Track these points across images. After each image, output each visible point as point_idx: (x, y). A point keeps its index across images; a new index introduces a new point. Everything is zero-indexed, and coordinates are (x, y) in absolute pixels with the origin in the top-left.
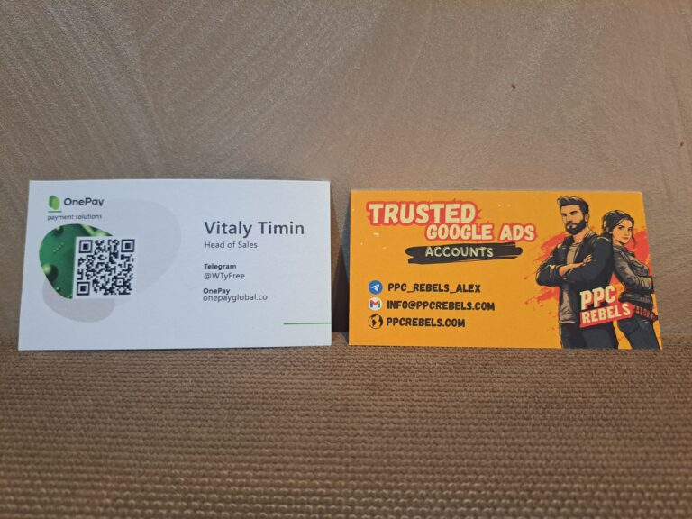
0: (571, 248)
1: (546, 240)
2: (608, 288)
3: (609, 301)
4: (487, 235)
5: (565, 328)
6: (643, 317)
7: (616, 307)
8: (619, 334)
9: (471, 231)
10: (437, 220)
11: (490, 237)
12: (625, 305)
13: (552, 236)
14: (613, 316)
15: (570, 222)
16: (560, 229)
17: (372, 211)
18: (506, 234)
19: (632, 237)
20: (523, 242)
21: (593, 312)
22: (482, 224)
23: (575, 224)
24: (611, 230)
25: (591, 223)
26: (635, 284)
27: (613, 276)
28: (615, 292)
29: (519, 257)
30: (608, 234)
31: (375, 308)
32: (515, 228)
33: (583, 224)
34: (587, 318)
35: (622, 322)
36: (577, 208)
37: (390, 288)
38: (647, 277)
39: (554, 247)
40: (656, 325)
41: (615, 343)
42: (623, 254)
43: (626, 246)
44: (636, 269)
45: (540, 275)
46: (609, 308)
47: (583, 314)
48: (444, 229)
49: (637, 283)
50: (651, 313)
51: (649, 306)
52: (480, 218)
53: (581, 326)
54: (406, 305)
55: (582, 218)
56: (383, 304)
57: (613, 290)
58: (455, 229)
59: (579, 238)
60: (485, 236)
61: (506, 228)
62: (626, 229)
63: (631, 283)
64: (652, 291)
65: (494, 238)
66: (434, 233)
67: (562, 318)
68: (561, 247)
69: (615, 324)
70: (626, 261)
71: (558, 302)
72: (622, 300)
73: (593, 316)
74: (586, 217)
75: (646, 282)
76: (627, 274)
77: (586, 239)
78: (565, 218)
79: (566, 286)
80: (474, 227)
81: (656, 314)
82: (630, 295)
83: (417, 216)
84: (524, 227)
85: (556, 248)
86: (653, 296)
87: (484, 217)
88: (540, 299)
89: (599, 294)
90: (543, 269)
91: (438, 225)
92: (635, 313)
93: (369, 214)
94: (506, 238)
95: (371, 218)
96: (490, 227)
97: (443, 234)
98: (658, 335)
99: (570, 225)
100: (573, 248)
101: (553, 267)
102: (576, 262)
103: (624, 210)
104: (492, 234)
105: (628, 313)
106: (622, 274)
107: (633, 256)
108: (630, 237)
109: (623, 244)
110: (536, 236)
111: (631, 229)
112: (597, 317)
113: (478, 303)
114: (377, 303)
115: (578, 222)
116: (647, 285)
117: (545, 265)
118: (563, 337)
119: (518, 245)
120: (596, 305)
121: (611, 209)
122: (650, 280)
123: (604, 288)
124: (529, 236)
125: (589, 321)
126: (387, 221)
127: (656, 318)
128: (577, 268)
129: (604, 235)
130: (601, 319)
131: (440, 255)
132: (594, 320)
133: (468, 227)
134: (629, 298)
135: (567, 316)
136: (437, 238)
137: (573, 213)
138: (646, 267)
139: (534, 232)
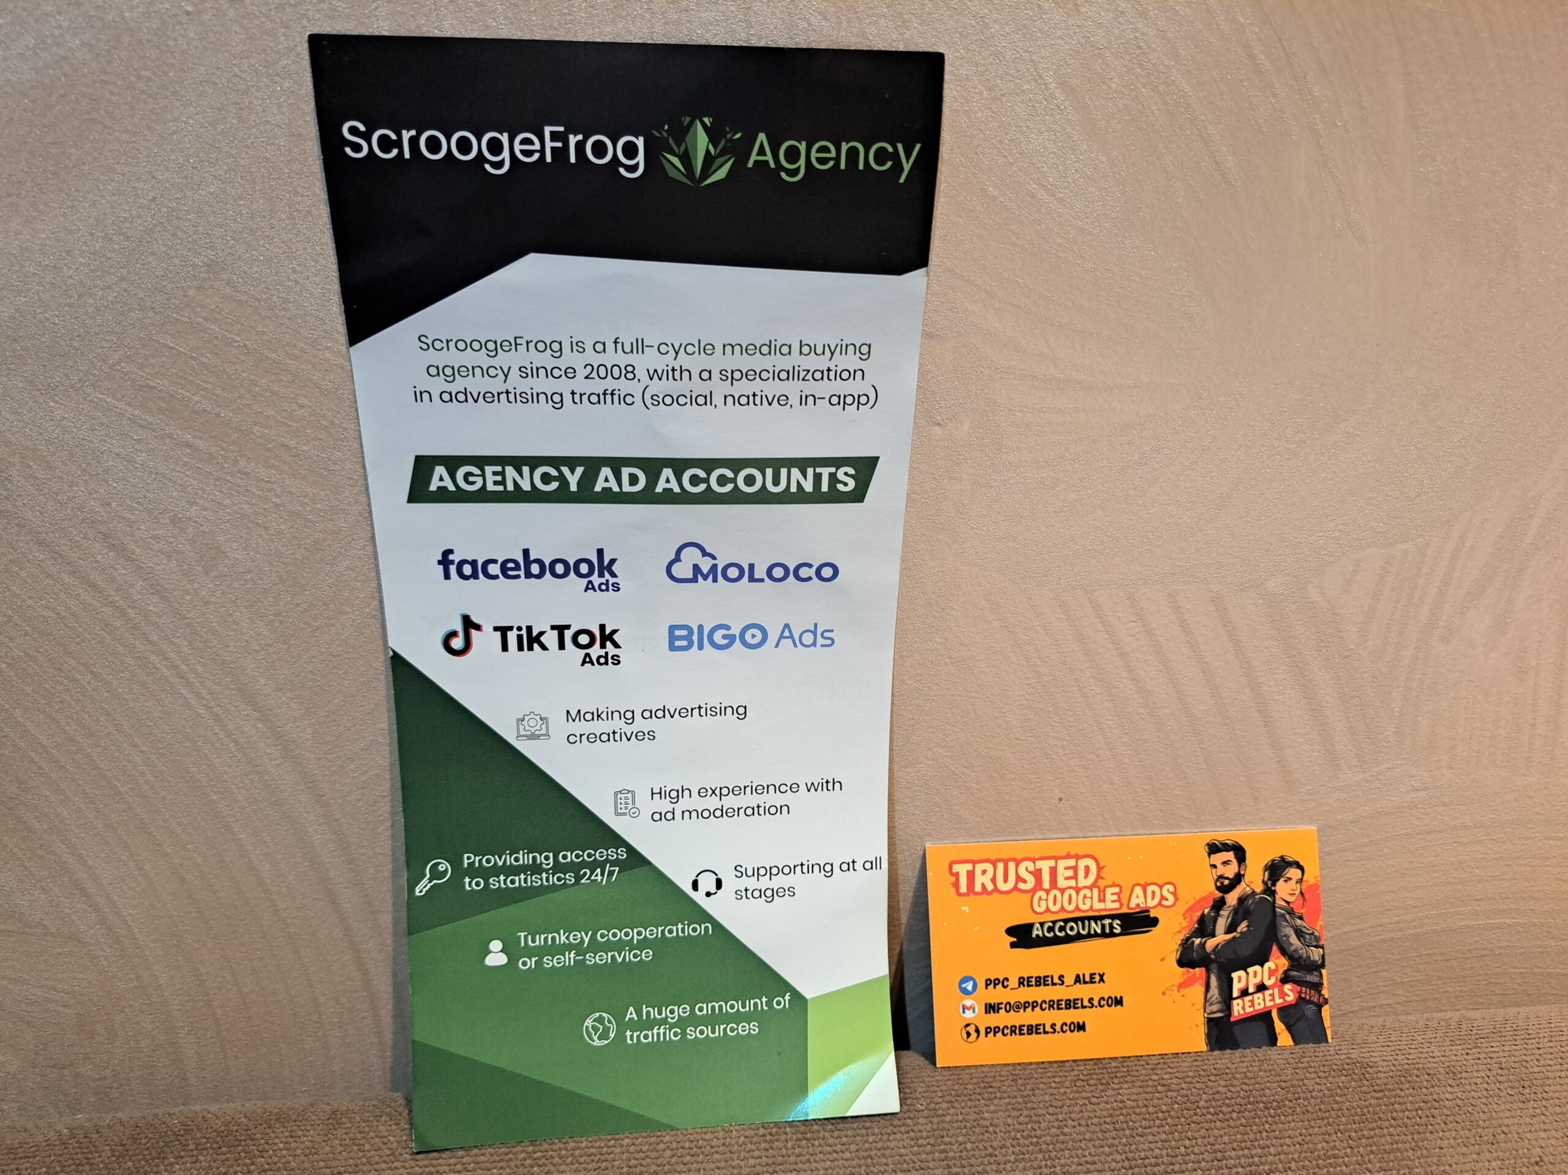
0: (1222, 912)
1: (1191, 903)
2: (1267, 965)
3: (1267, 983)
4: (1113, 901)
5: (1212, 1024)
6: (1310, 1002)
7: (1276, 990)
8: (1279, 1026)
9: (1091, 898)
10: (1046, 885)
11: (1117, 905)
12: (1288, 987)
13: (1197, 898)
14: (1272, 1003)
15: (1221, 877)
16: (1208, 888)
17: (957, 875)
18: (1137, 901)
19: (1301, 893)
20: (1159, 907)
21: (1247, 999)
22: (1105, 887)
23: (1227, 878)
24: (1274, 885)
25: (1247, 878)
26: (1301, 957)
27: (1275, 948)
28: (1276, 970)
29: (1155, 930)
30: (1270, 891)
31: (969, 1014)
32: (1150, 889)
33: (1238, 878)
34: (1239, 1008)
35: (1283, 1010)
36: (1230, 855)
37: (987, 985)
38: (1316, 947)
39: (1199, 914)
40: (1326, 1011)
41: (1273, 1040)
42: (1288, 917)
43: (1291, 905)
44: (1304, 938)
45: (1181, 955)
46: (1267, 993)
47: (1235, 1002)
48: (1055, 897)
49: (1305, 955)
50: (1320, 995)
51: (1317, 986)
52: (1103, 878)
53: (1232, 1020)
54: (1010, 1007)
55: (1236, 870)
56: (980, 1009)
57: (1273, 967)
58: (1070, 896)
59: (1232, 898)
60: (1110, 905)
61: (1138, 890)
62: (1293, 882)
63: (1296, 956)
64: (1323, 965)
65: (1121, 905)
66: (1043, 903)
67: (1208, 1011)
68: (1209, 912)
69: (1274, 1014)
70: (1293, 927)
71: (1203, 989)
72: (1284, 980)
73: (1248, 1004)
74: (1243, 867)
75: (1315, 954)
76: (1292, 944)
77: (1241, 900)
78: (1214, 870)
79: (1214, 967)
80: (1095, 890)
81: (1326, 997)
82: (1295, 973)
83: (1019, 879)
84: (1161, 887)
85: (1203, 915)
86: (1324, 972)
87: (1109, 876)
88: (1181, 986)
89: (1256, 974)
90: (1186, 945)
91: (1048, 892)
92: (1300, 997)
93: (953, 879)
94: (1138, 905)
95: (956, 885)
96: (1117, 890)
97: (1055, 903)
98: (1327, 1023)
99: (1221, 880)
100: (1225, 912)
101: (1197, 941)
102: (1227, 932)
103: (1292, 856)
104: (1119, 900)
105: (1291, 998)
106: (1285, 946)
107: (1301, 918)
108: (1298, 892)
109: (1288, 903)
110: (1176, 899)
111: (1300, 881)
112: (1253, 1006)
113: (1103, 998)
114: (972, 1008)
115: (1231, 876)
116: (1317, 958)
117: (1188, 939)
118: (1209, 1036)
119: (1152, 914)
120: (1251, 990)
121: (1275, 855)
122: (1321, 950)
123: (1262, 966)
124: (1167, 900)
125: (1242, 1012)
126: (978, 888)
127: (1326, 1001)
128: (1229, 942)
129: (1265, 892)
130: (1257, 1007)
131: (1052, 934)
132: (1249, 1010)
133: (1087, 892)
134: (1294, 976)
135: (1215, 1008)
136: (1048, 910)
137: (1225, 863)
138: (1316, 934)
139: (1174, 894)
